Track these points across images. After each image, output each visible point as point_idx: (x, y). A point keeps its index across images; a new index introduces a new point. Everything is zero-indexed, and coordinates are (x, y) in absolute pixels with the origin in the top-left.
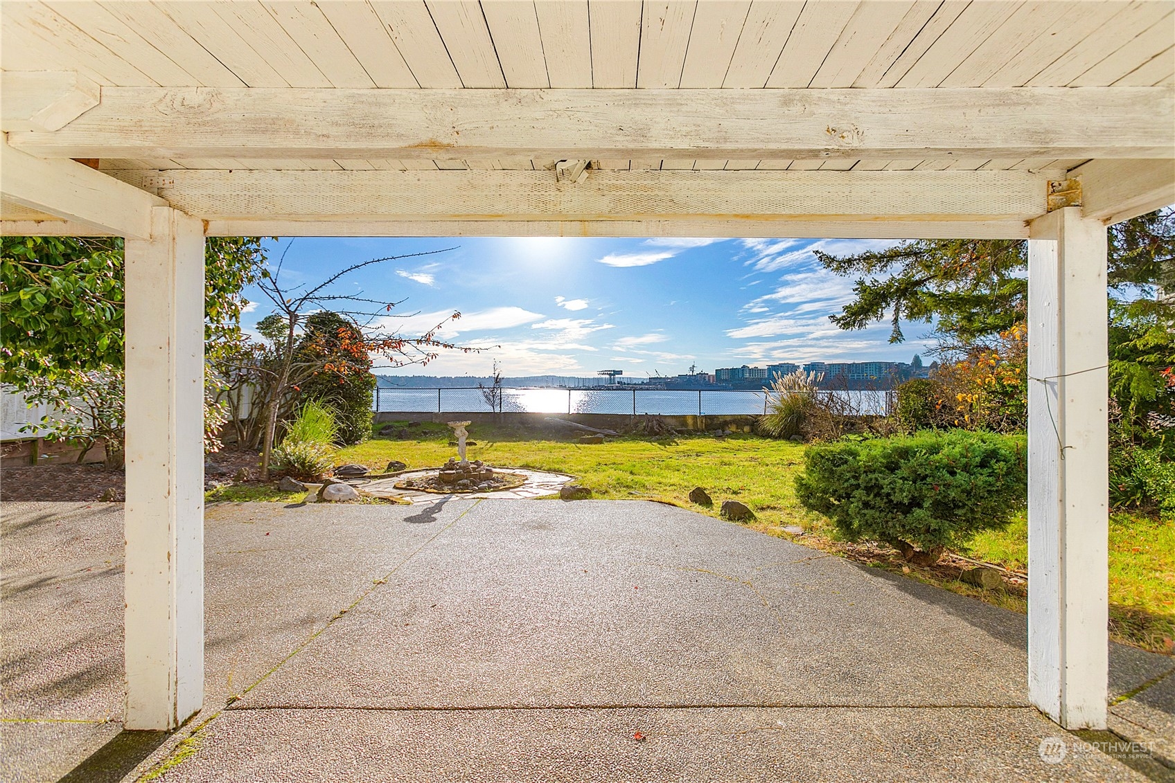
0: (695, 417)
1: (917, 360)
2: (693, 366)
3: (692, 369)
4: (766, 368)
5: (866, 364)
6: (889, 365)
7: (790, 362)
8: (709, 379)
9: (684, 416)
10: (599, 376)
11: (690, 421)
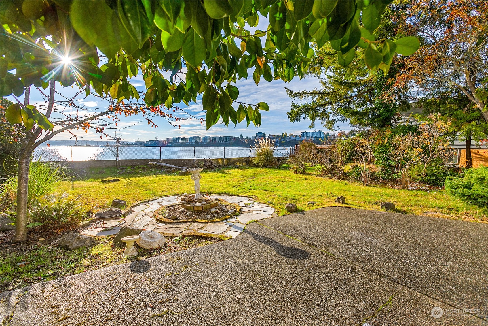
0: (222, 159)
1: (241, 136)
2: (157, 137)
3: (157, 138)
4: (188, 138)
5: (225, 137)
6: (232, 137)
7: (197, 136)
8: (164, 142)
9: (217, 159)
10: (108, 141)
11: (220, 161)
